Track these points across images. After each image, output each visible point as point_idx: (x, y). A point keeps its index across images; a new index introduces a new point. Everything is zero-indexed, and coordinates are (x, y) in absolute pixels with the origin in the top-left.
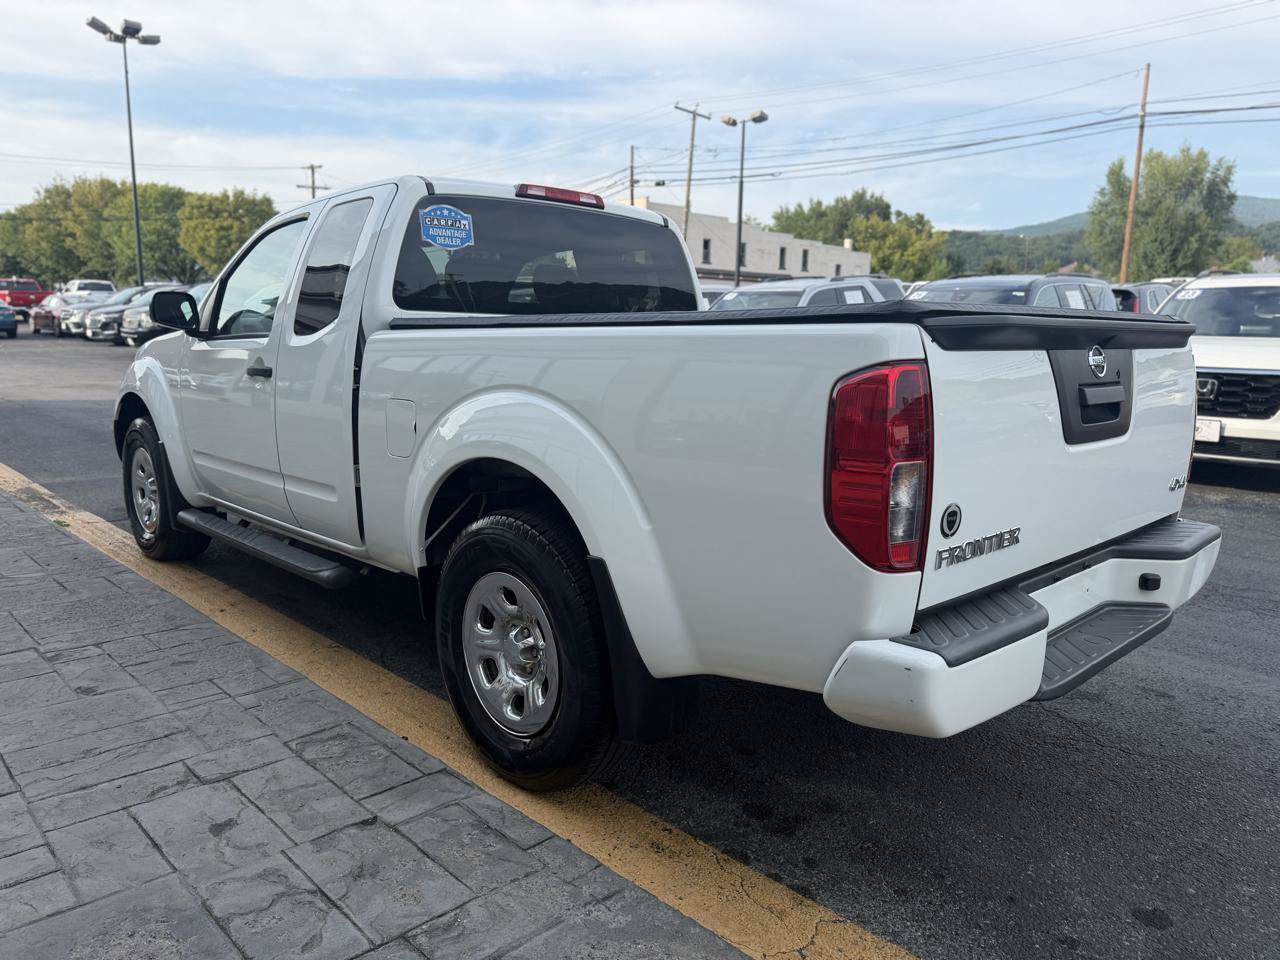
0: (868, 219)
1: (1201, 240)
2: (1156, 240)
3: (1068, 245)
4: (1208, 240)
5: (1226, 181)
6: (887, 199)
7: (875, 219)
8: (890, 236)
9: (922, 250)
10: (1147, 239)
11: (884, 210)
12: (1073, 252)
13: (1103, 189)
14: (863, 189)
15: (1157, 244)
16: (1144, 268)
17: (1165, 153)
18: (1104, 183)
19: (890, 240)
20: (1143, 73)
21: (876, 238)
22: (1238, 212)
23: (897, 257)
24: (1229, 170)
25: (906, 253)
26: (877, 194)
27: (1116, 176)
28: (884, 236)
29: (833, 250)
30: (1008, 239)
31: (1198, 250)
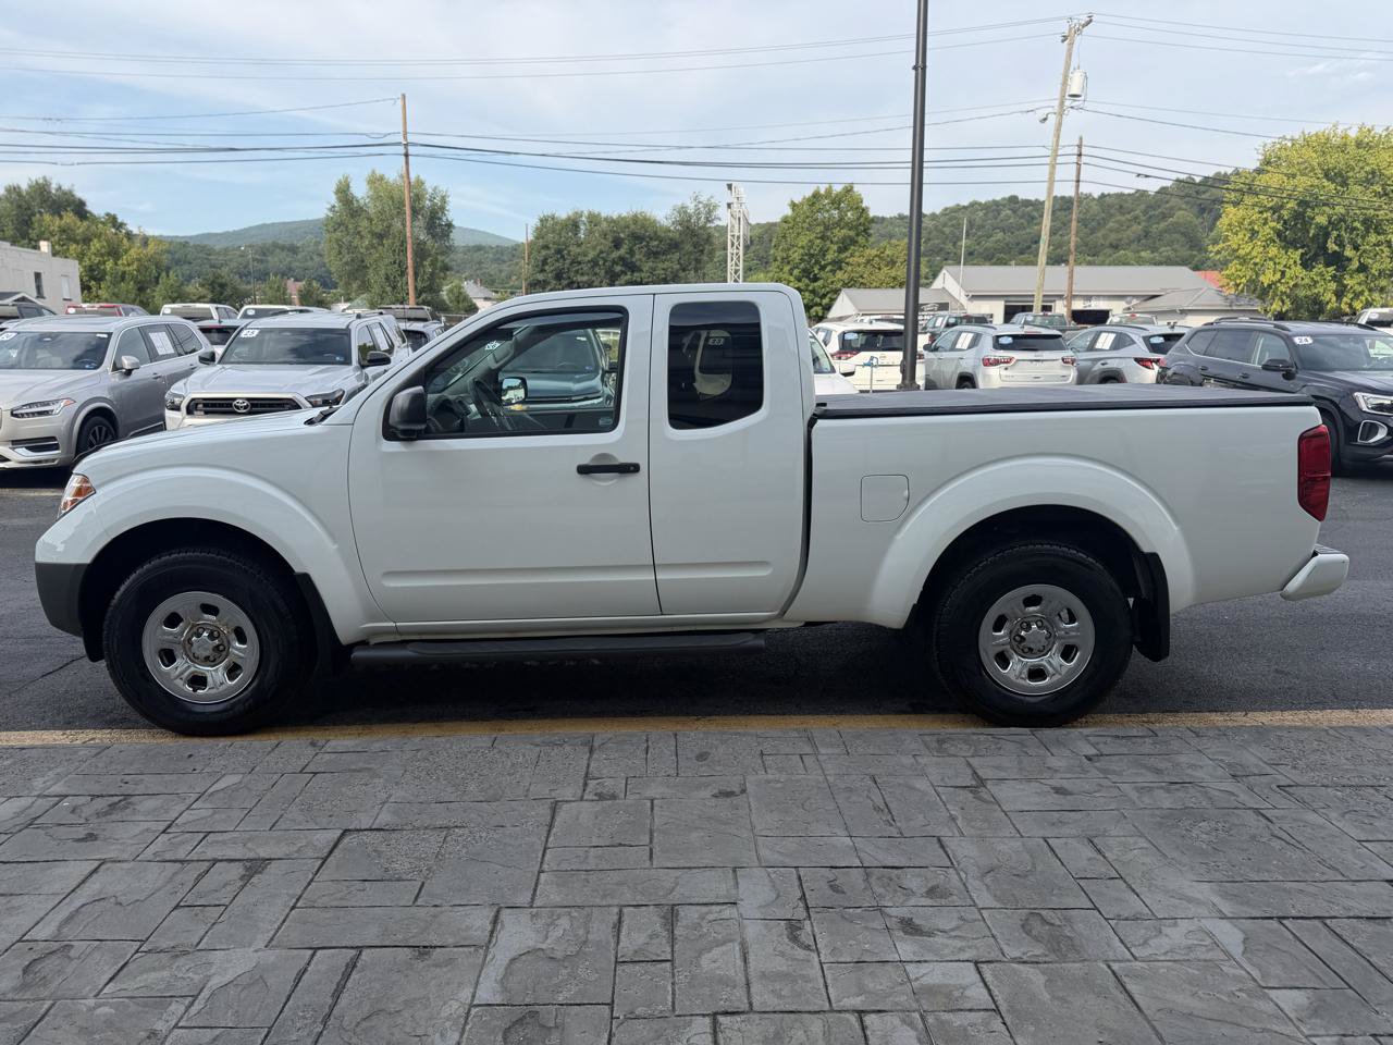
0: (61, 217)
1: (433, 264)
2: (395, 263)
3: (264, 258)
4: (439, 264)
5: (442, 209)
6: (79, 194)
7: (69, 218)
8: (95, 240)
9: (139, 260)
10: (386, 261)
11: (80, 209)
12: (270, 265)
13: (334, 207)
14: (44, 178)
15: (396, 266)
16: (388, 289)
17: (386, 177)
18: (333, 200)
19: (96, 245)
20: (400, 102)
21: (77, 242)
22: (457, 239)
23: (109, 265)
24: (443, 199)
25: (120, 262)
26: (66, 187)
27: (343, 191)
28: (87, 241)
29: (26, 253)
30: (195, 247)
31: (432, 274)
